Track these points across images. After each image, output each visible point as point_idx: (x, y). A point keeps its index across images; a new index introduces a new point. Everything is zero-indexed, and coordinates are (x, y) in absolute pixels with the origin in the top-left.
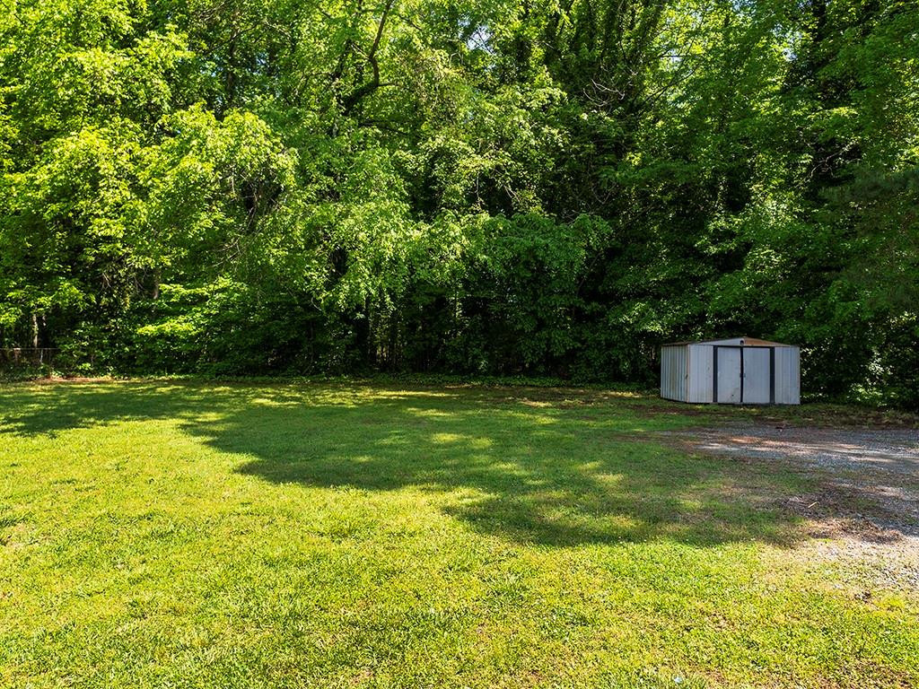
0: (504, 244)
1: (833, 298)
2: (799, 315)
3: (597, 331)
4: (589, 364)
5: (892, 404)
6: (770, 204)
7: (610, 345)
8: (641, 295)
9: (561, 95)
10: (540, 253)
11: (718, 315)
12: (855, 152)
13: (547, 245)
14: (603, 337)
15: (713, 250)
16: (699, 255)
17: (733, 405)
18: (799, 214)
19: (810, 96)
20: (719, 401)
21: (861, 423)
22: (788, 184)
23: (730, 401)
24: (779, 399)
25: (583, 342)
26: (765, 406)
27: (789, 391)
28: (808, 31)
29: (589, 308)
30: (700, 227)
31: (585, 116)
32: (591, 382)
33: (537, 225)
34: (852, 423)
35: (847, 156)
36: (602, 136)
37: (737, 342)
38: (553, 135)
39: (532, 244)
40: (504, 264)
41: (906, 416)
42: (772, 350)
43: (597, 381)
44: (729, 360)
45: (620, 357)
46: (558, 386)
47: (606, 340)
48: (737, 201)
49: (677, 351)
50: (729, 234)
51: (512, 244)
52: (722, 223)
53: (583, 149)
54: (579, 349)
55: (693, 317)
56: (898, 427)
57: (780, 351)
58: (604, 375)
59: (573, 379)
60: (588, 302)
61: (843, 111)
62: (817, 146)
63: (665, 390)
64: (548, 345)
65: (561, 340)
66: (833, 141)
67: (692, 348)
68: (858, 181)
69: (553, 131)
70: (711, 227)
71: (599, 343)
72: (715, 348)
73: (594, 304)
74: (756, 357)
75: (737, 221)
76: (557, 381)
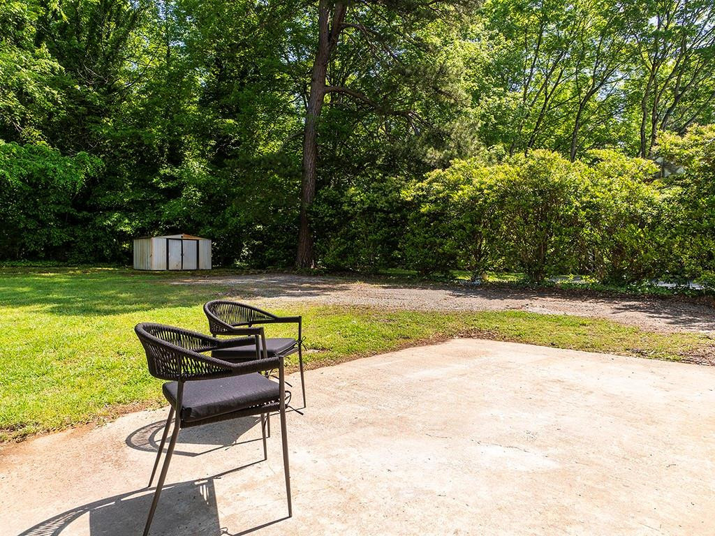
0: (19, 164)
1: (227, 216)
2: (211, 224)
3: (86, 230)
4: (81, 252)
5: (252, 267)
6: (196, 164)
7: (97, 239)
8: (118, 208)
9: (60, 68)
10: (51, 174)
11: (168, 222)
12: (238, 143)
13: (55, 169)
14: (92, 234)
15: (163, 186)
16: (154, 188)
17: (178, 271)
18: (210, 172)
19: (215, 109)
20: (170, 269)
21: (241, 274)
22: (203, 155)
23: (176, 269)
24: (201, 267)
25: (76, 237)
26: (195, 270)
27: (206, 262)
28: (214, 74)
29: (81, 215)
30: (155, 171)
31: (78, 88)
32: (82, 263)
33: (47, 154)
34: (238, 274)
35: (233, 145)
36: (91, 103)
37: (179, 236)
38: (53, 94)
39: (43, 166)
40: (20, 178)
41: (259, 271)
42: (198, 241)
43: (87, 262)
44: (175, 246)
45: (104, 247)
46: (57, 266)
47: (94, 235)
48: (176, 160)
49: (145, 241)
50: (172, 178)
51: (26, 165)
52: (168, 170)
53: (77, 108)
54: (73, 242)
55: (152, 224)
56: (256, 274)
57: (202, 241)
58: (92, 258)
59: (69, 261)
60: (79, 211)
61: (231, 121)
62: (219, 137)
63: (137, 264)
64: (49, 239)
65: (59, 235)
66: (227, 136)
67: (154, 239)
68: (241, 158)
69: (54, 92)
70: (162, 172)
71: (89, 238)
72: (168, 240)
73: (85, 213)
74: (190, 245)
75: (177, 170)
76: (56, 263)
